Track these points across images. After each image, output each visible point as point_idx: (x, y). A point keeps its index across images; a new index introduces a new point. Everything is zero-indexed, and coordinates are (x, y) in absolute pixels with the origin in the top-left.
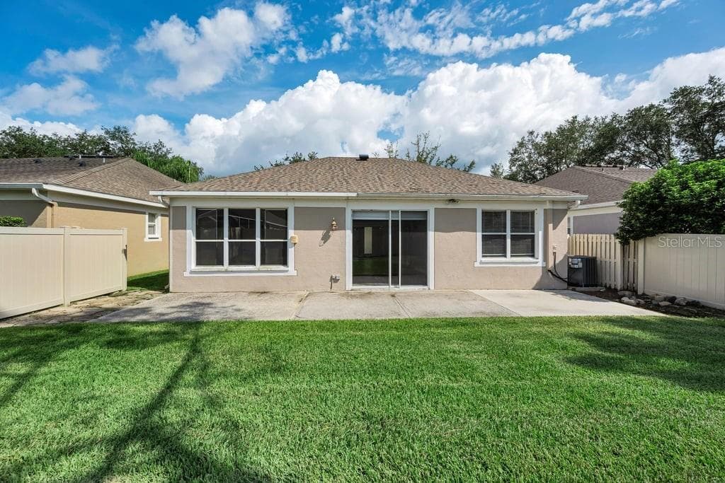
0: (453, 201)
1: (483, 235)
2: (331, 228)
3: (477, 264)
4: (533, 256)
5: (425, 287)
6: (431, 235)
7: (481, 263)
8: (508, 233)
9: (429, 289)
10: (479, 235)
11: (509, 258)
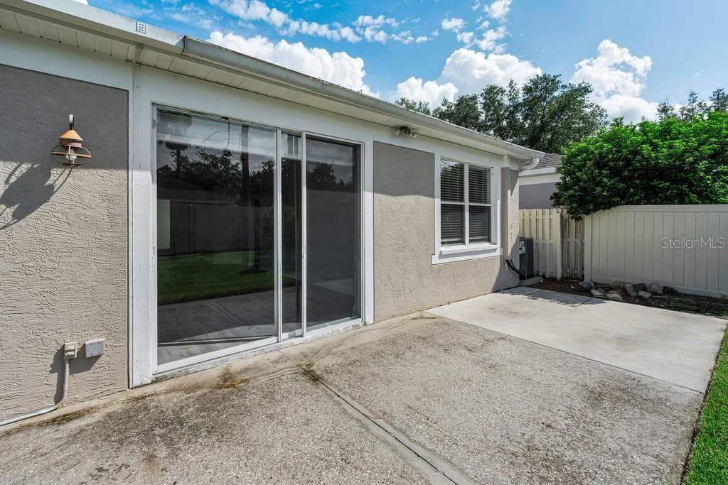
0: (405, 130)
1: (443, 206)
2: (59, 154)
3: (436, 260)
4: (489, 240)
5: (358, 321)
6: (368, 198)
7: (442, 256)
8: (467, 204)
9: (365, 324)
10: (438, 202)
11: (468, 247)
